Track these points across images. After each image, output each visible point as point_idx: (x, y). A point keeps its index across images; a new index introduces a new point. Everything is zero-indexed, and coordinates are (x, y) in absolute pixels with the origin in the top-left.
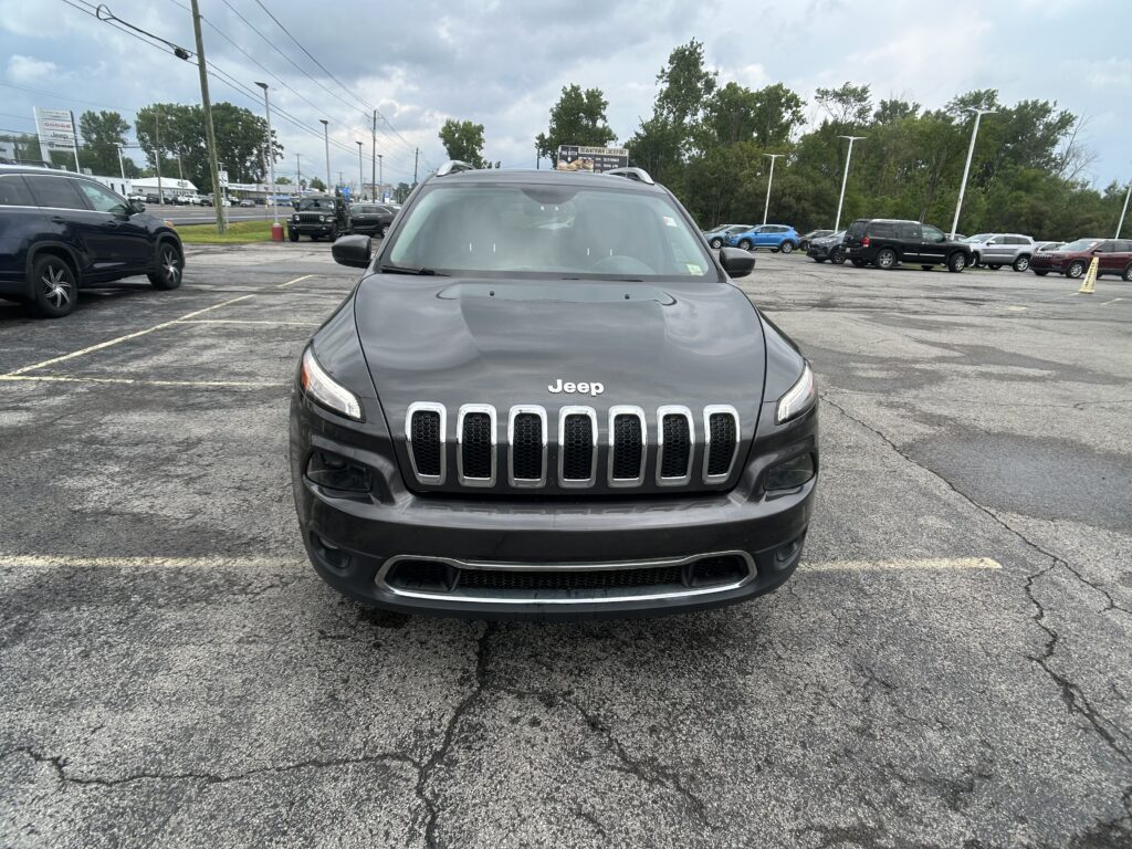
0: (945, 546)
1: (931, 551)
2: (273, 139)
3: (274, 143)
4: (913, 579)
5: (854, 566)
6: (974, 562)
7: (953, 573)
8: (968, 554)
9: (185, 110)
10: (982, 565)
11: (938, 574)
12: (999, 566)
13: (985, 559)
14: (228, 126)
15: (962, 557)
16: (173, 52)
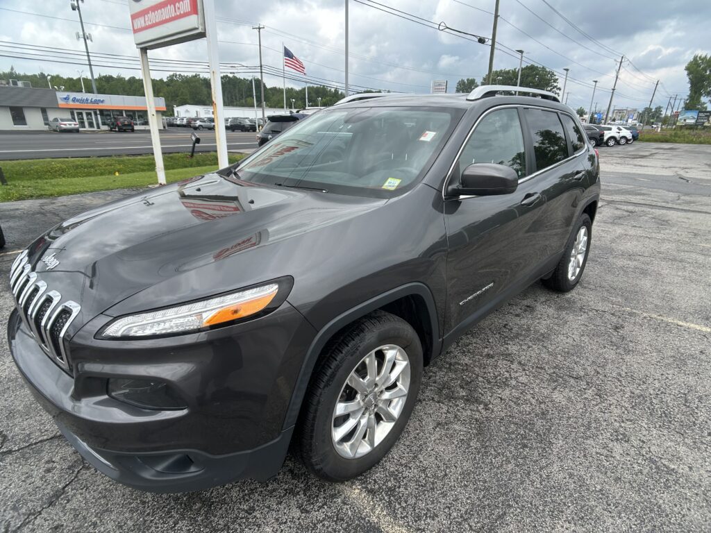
2: (555, 84)
3: (556, 87)
9: (508, 72)
14: (530, 79)
16: (477, 40)
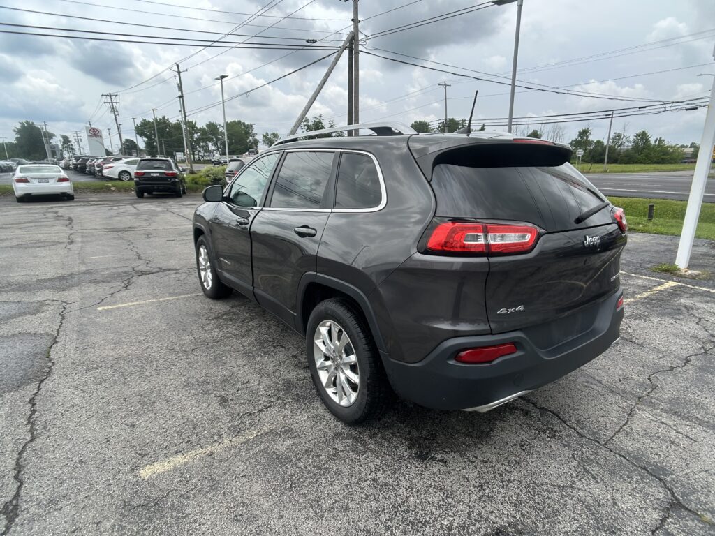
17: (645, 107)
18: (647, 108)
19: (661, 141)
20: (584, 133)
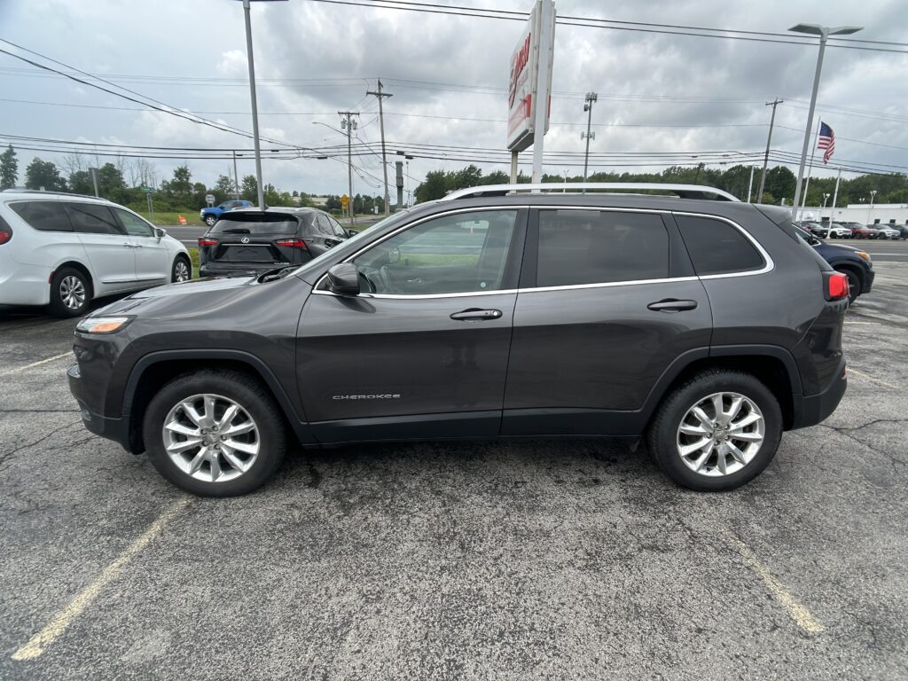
0: (97, 626)
1: (102, 606)
4: (85, 569)
5: (143, 541)
6: (49, 635)
7: (57, 606)
8: (65, 638)
10: (38, 640)
11: (69, 591)
12: (17, 657)
13: (40, 651)
15: (67, 630)
17: (277, 151)
18: (280, 152)
19: (271, 188)
20: (182, 173)
